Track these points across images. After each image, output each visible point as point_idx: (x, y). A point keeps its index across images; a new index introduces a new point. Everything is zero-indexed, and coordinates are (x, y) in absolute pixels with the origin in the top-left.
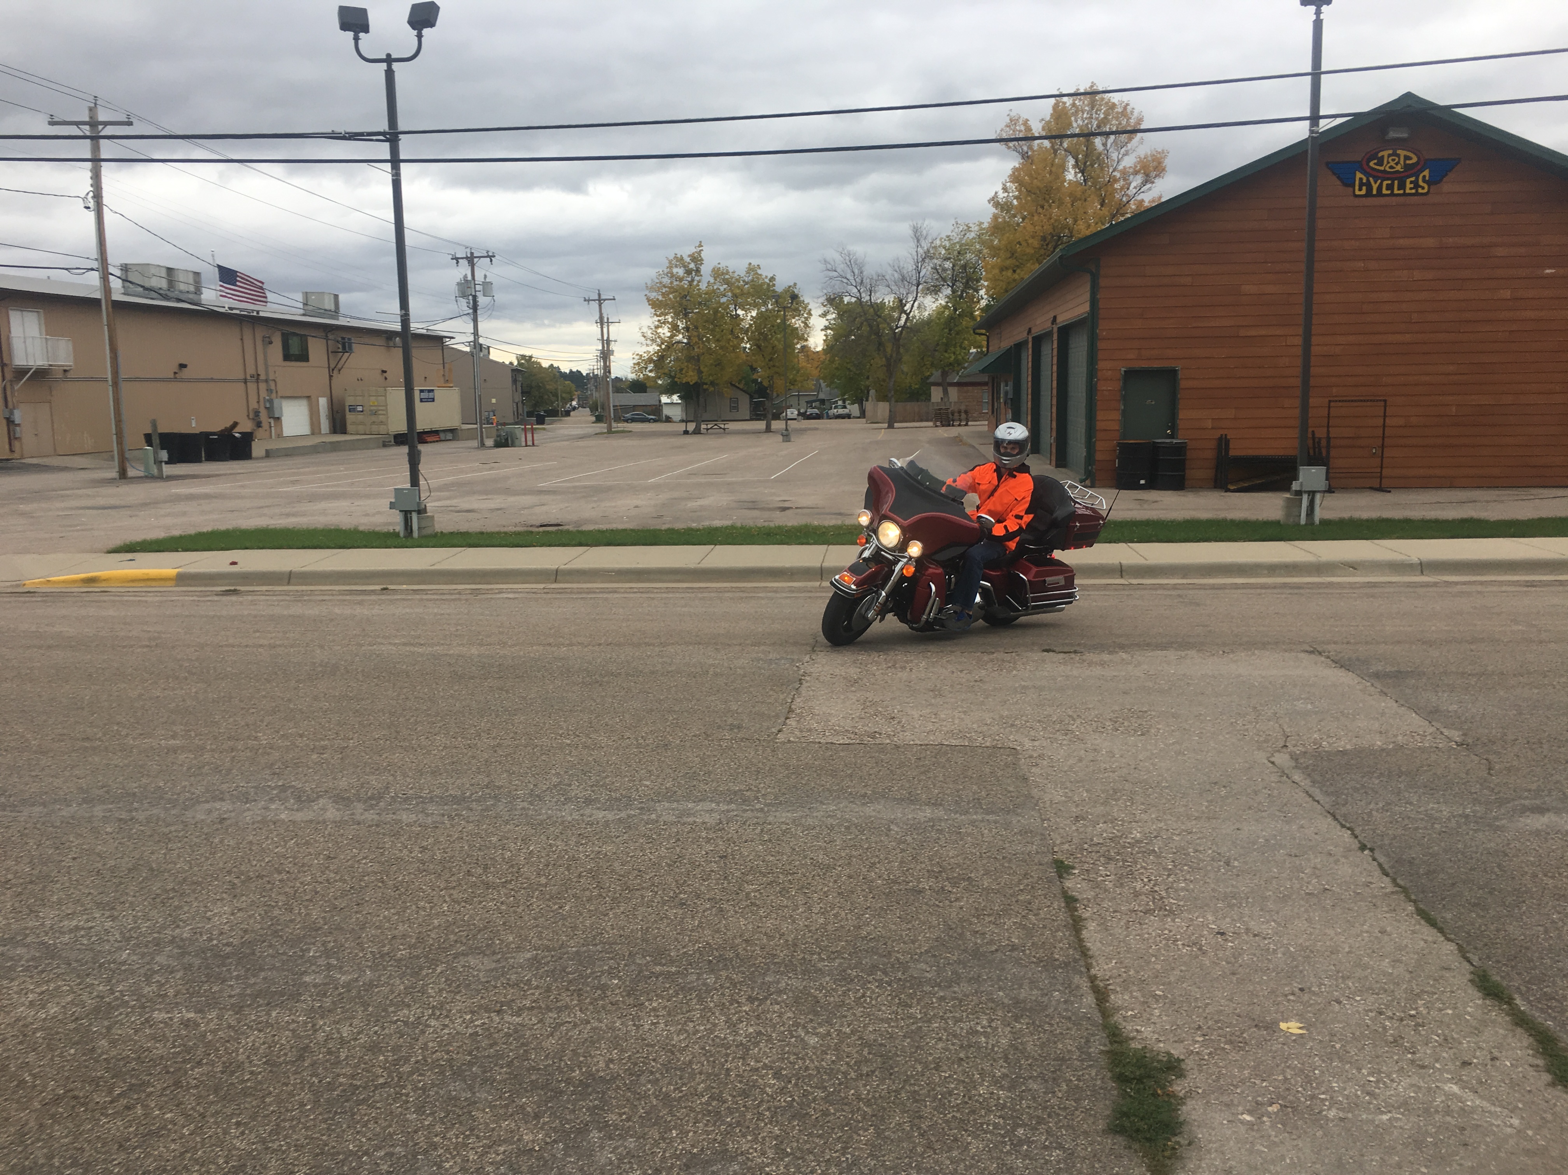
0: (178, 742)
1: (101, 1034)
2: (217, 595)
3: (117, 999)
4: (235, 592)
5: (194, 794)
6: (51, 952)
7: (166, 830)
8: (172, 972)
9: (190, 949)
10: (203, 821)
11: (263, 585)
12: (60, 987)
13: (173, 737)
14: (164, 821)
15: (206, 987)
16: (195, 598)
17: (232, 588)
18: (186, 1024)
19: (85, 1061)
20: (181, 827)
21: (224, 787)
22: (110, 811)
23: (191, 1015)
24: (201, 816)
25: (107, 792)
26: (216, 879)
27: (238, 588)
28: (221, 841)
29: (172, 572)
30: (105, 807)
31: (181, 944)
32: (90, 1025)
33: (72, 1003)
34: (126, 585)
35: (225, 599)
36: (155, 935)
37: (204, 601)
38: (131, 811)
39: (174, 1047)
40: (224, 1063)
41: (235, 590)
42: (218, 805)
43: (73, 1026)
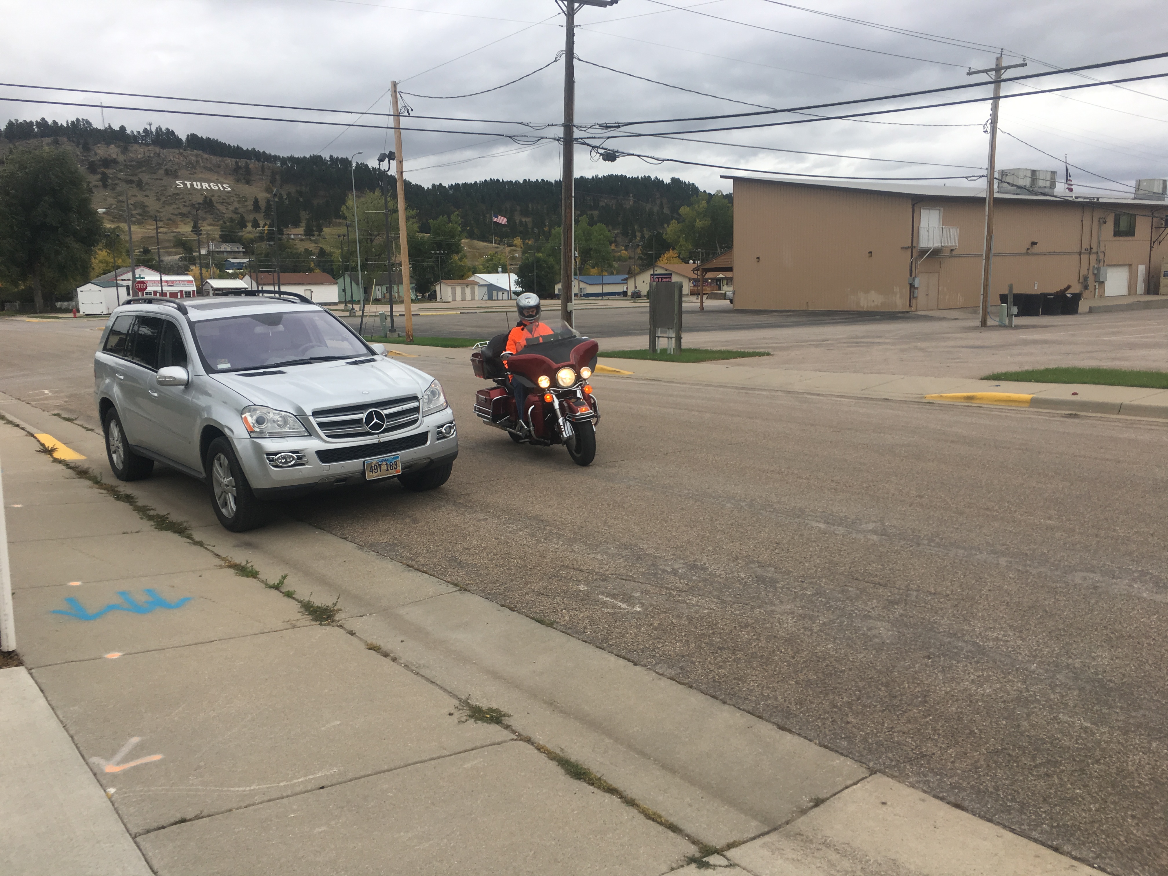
0: (1053, 522)
1: (1023, 717)
2: (1062, 417)
3: (1031, 696)
4: (1075, 416)
5: (1070, 563)
6: (982, 651)
7: (1054, 585)
8: (1069, 689)
9: (1082, 677)
10: (1080, 584)
11: (1097, 412)
12: (990, 676)
13: (1050, 518)
14: (1050, 578)
15: (1097, 707)
16: (1047, 418)
17: (1074, 413)
18: (1085, 730)
19: (1014, 732)
20: (1064, 585)
21: (1095, 562)
22: (1011, 562)
23: (1089, 725)
24: (1078, 581)
25: (1006, 549)
26: (1096, 630)
27: (1079, 413)
28: (1097, 603)
29: (1028, 397)
30: (1006, 559)
31: (1075, 671)
32: (1015, 708)
33: (1001, 689)
34: (995, 403)
35: (1070, 420)
36: (1054, 659)
37: (1054, 421)
38: (1025, 566)
39: (1077, 743)
40: (1117, 768)
41: (1075, 415)
42: (1092, 575)
43: (1003, 705)
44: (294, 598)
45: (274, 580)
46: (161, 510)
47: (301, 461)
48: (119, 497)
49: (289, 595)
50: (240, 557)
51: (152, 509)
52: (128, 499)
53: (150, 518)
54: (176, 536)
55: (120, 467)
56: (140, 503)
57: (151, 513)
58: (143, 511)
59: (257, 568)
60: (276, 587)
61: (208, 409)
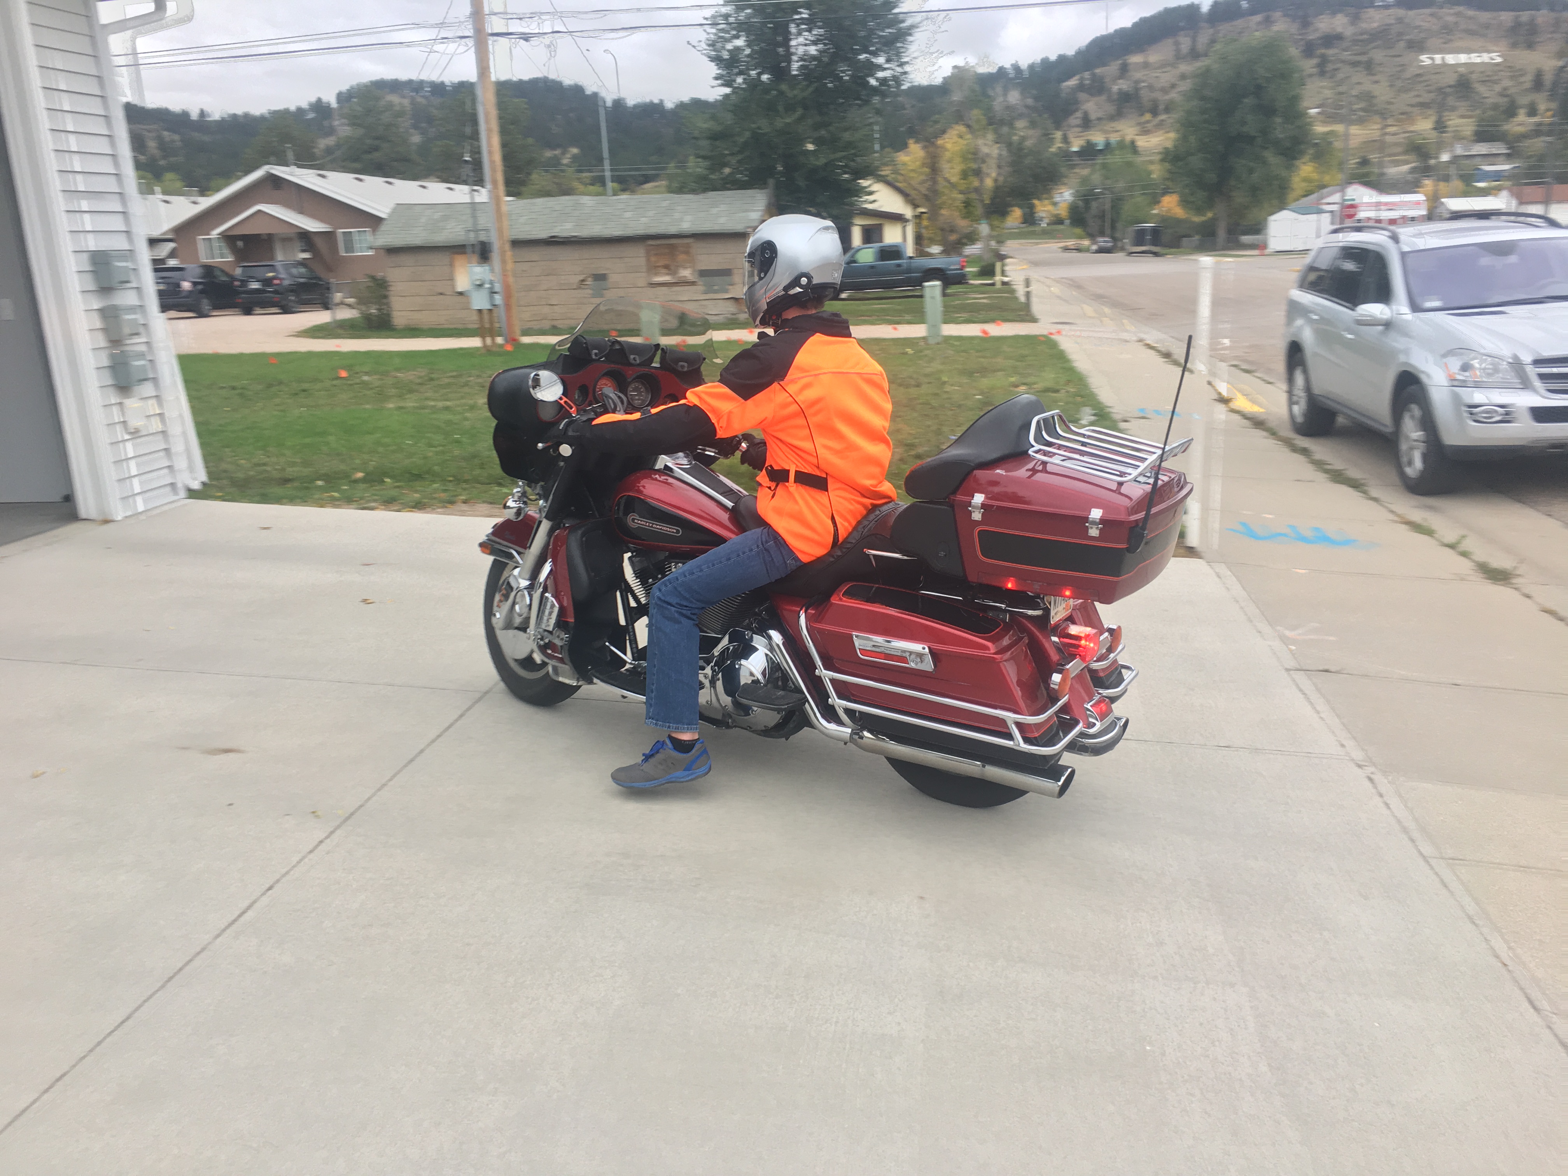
44: (1470, 559)
45: (1451, 538)
46: (1337, 464)
47: (1507, 418)
48: (1295, 449)
49: (1464, 554)
50: (1417, 515)
51: (1329, 464)
52: (1305, 452)
53: (1326, 471)
54: (1350, 490)
55: (1300, 419)
56: (1317, 456)
57: (1329, 467)
58: (1319, 465)
59: (1434, 527)
60: (1452, 546)
61: (1407, 352)
